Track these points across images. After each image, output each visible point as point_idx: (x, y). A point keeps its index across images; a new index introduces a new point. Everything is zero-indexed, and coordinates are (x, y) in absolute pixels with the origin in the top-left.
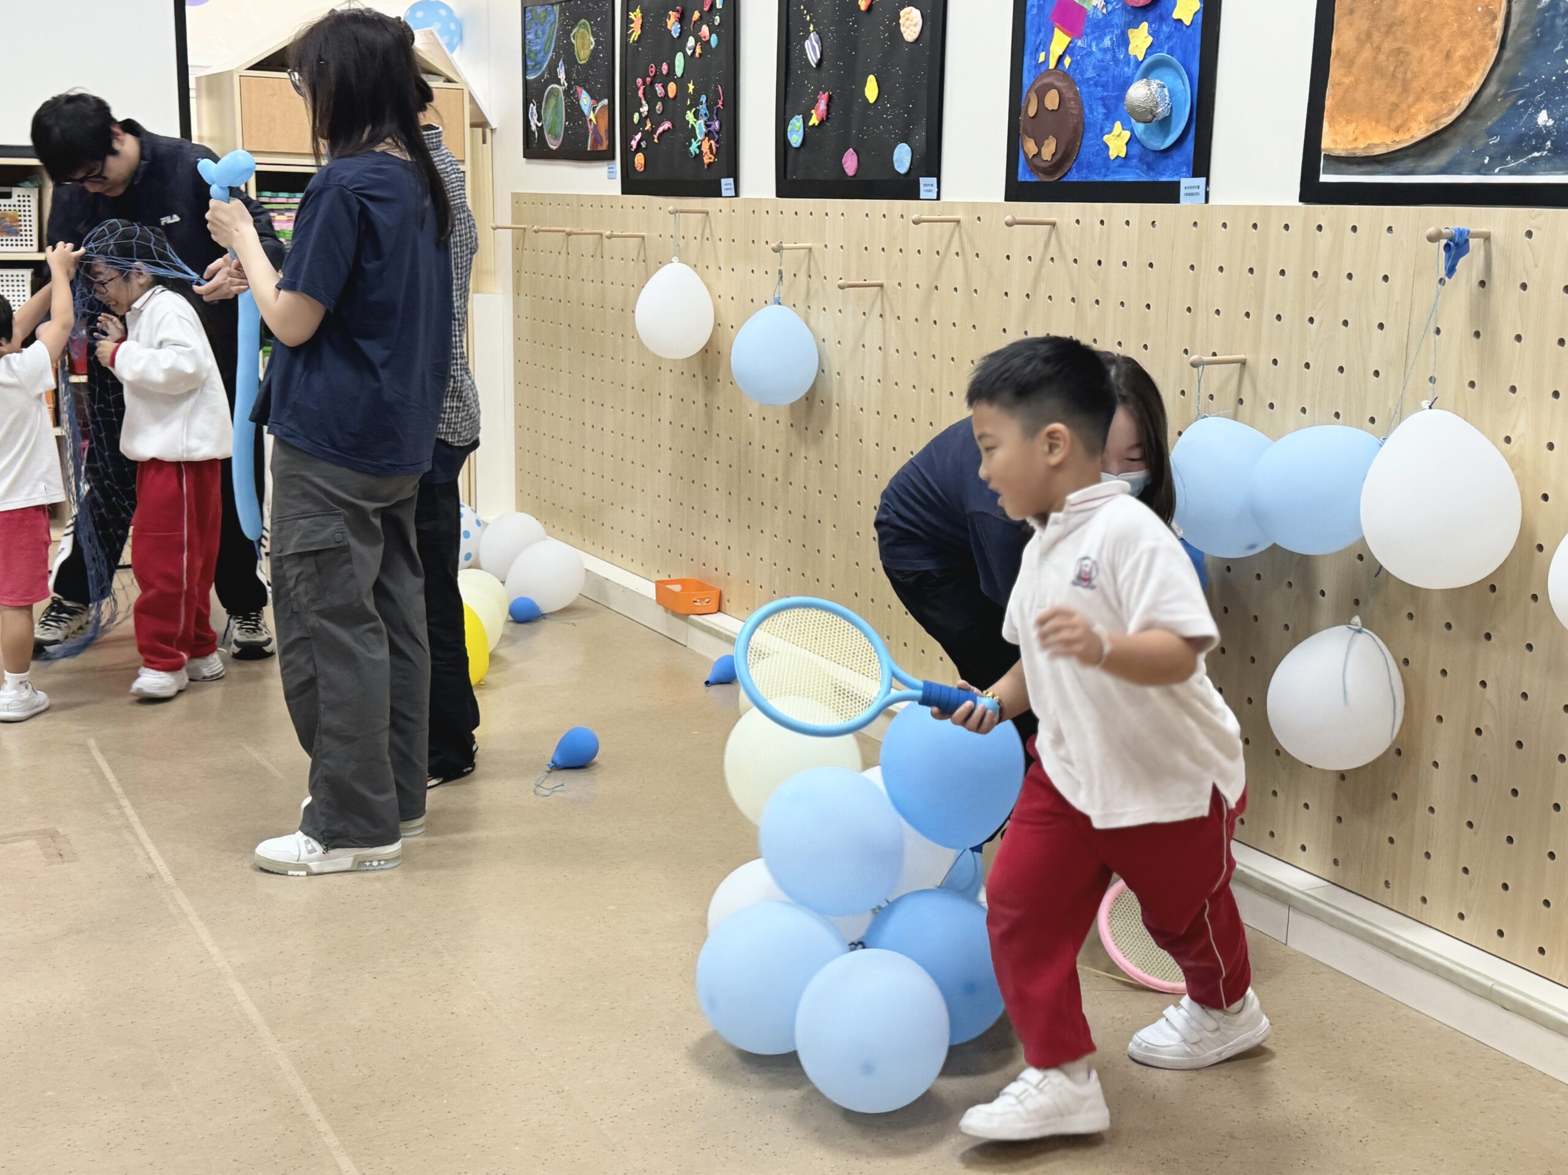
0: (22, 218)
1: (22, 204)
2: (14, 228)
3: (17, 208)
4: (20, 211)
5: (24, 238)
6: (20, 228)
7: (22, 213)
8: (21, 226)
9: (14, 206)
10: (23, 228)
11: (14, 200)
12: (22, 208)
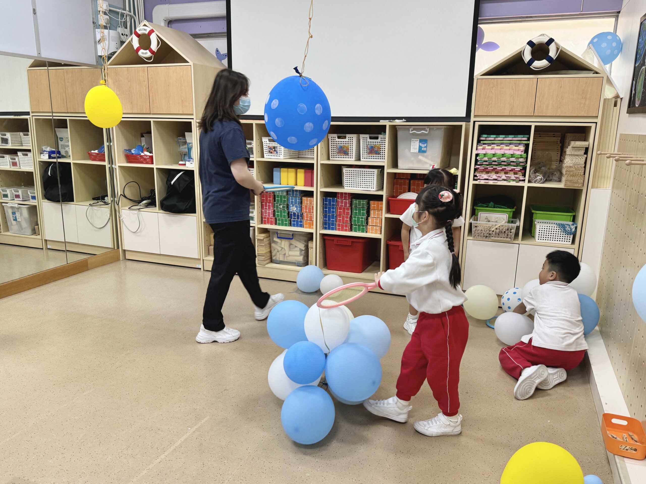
0: (382, 148)
1: (382, 141)
2: (378, 152)
3: (380, 143)
4: (381, 144)
5: (382, 156)
6: (381, 152)
7: (382, 145)
8: (381, 151)
9: (379, 142)
10: (382, 152)
11: (379, 140)
12: (382, 143)
